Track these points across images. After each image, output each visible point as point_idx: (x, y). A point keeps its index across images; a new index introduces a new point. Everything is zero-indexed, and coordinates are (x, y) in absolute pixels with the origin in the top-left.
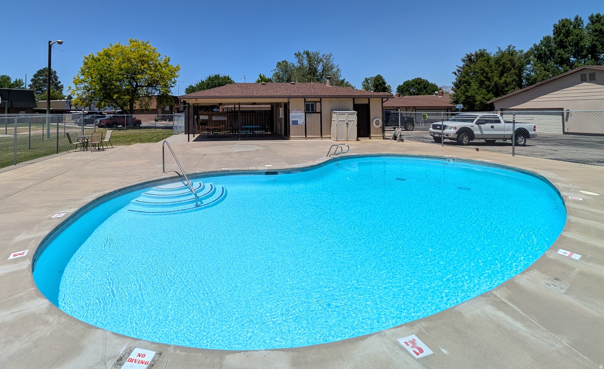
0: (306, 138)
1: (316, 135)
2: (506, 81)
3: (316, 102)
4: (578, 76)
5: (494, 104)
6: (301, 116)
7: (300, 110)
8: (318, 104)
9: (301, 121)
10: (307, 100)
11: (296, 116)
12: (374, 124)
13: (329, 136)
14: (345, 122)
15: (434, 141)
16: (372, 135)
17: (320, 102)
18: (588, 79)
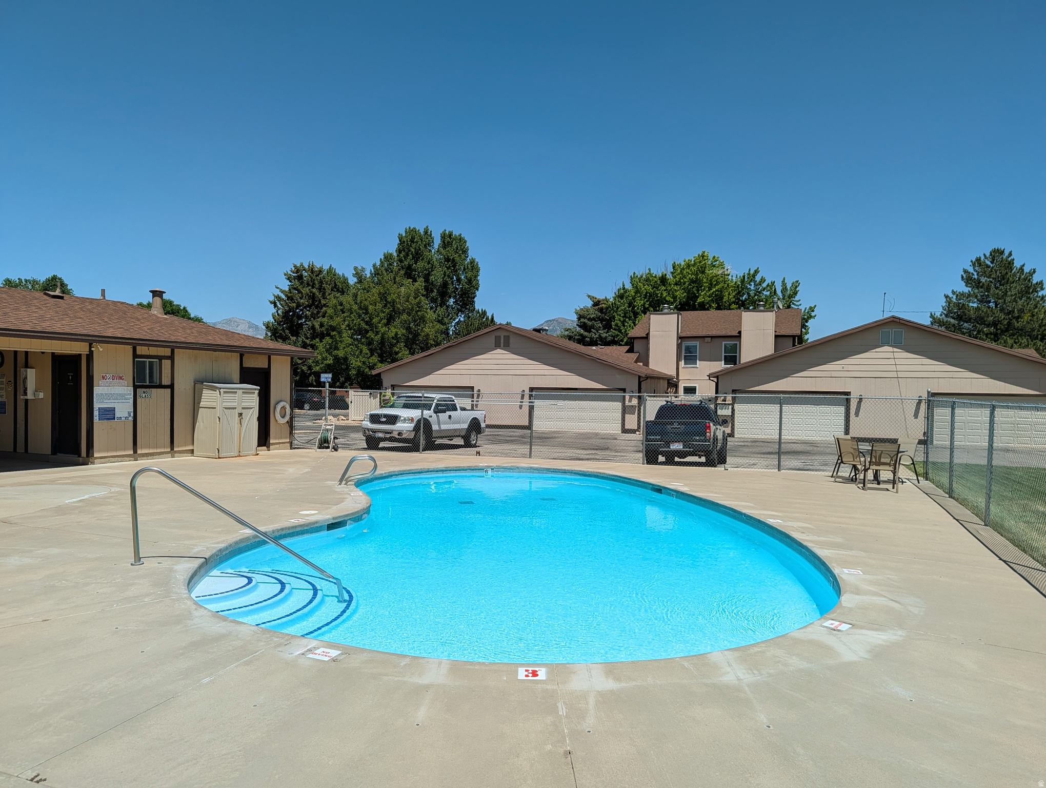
0: (135, 455)
1: (160, 448)
2: (396, 334)
3: (160, 358)
4: (491, 340)
5: (382, 376)
6: (122, 396)
7: (121, 378)
8: (166, 364)
9: (123, 410)
10: (141, 350)
11: (110, 396)
12: (278, 416)
13: (190, 448)
14: (237, 412)
15: (366, 447)
16: (271, 441)
17: (171, 358)
18: (502, 345)
